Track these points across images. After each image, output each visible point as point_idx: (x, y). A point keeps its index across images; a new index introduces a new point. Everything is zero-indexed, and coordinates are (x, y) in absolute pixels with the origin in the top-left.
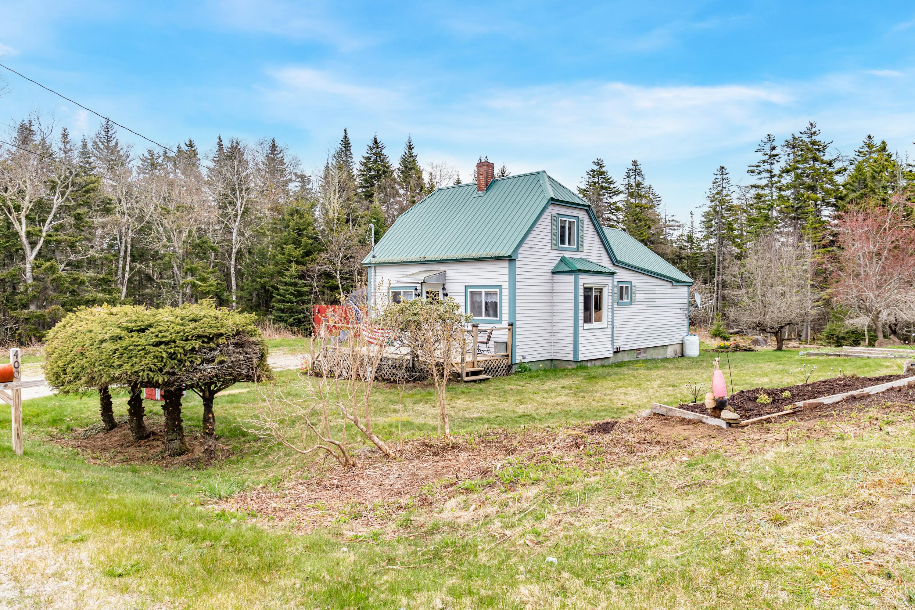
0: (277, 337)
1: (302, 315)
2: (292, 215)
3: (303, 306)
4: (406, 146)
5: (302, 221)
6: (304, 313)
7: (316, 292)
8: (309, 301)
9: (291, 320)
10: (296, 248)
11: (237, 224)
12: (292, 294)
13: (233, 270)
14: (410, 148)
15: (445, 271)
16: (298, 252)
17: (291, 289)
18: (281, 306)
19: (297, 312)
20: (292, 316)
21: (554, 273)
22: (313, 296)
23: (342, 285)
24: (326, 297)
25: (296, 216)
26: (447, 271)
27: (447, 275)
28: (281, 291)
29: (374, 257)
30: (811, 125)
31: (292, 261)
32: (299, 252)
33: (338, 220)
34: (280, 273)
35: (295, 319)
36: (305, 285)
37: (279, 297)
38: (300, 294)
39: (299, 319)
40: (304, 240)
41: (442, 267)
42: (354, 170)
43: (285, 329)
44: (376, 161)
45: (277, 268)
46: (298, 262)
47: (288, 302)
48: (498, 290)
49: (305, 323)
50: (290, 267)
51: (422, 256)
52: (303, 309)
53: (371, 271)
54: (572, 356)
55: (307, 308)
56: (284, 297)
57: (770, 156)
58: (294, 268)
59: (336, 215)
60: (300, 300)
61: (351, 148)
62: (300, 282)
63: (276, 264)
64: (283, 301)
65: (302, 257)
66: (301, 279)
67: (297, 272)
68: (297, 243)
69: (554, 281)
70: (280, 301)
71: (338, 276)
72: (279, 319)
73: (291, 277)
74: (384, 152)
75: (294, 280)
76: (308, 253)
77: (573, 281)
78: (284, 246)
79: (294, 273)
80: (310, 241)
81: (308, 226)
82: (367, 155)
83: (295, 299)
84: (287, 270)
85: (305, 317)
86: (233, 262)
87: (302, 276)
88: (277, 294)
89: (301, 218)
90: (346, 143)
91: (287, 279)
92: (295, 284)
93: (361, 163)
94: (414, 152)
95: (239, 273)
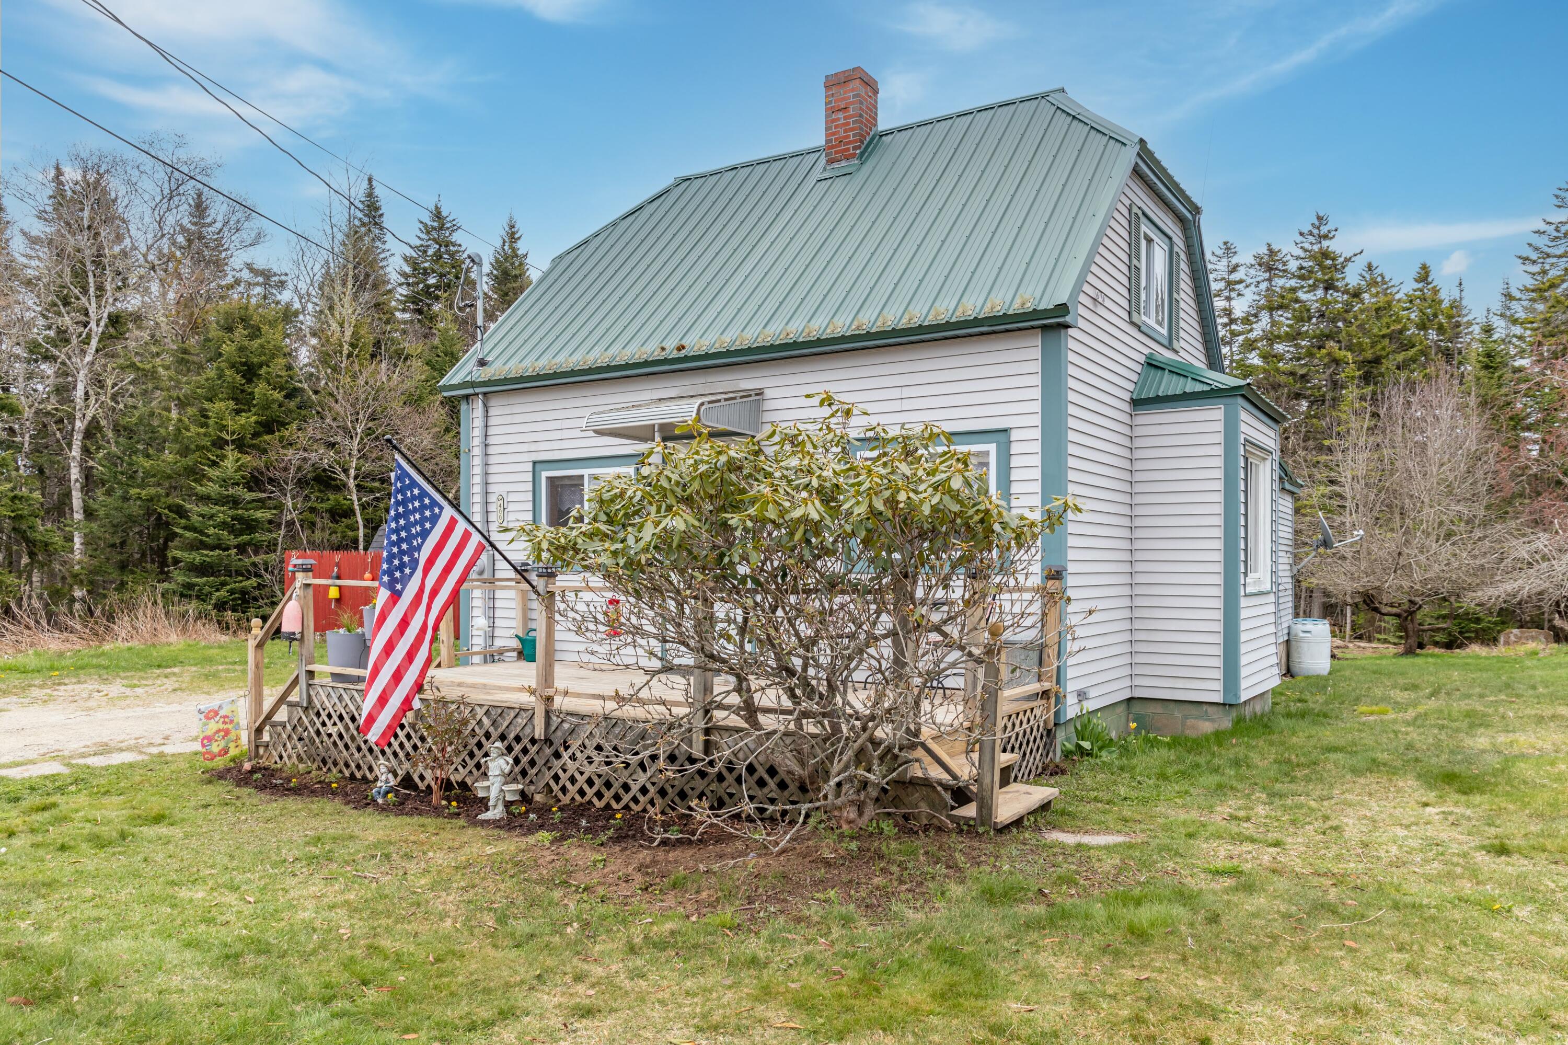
0: (173, 638)
1: (254, 581)
2: (230, 329)
3: (254, 559)
4: (504, 233)
5: (256, 344)
6: (257, 575)
7: (290, 524)
8: (272, 546)
9: (223, 593)
10: (238, 412)
11: (88, 358)
12: (223, 525)
13: (75, 473)
14: (512, 236)
15: (760, 393)
16: (243, 421)
17: (223, 514)
18: (196, 557)
19: (238, 573)
20: (224, 584)
21: (1138, 403)
22: (282, 532)
23: (363, 507)
24: (318, 535)
25: (240, 331)
26: (768, 393)
27: (768, 405)
28: (195, 519)
29: (482, 363)
30: (1320, 218)
31: (227, 442)
32: (249, 419)
33: (353, 346)
34: (194, 473)
35: (232, 592)
36: (261, 504)
37: (189, 534)
38: (250, 526)
39: (244, 592)
40: (260, 389)
41: (747, 381)
42: (388, 270)
43: (199, 617)
44: (438, 256)
45: (189, 461)
46: (241, 446)
47: (213, 548)
48: (992, 448)
49: (261, 602)
50: (223, 457)
51: (671, 344)
52: (254, 565)
53: (474, 414)
54: (1219, 686)
55: (266, 564)
56: (202, 533)
57: (1229, 283)
58: (231, 460)
59: (348, 333)
60: (249, 543)
61: (384, 219)
62: (249, 496)
63: (184, 452)
64: (203, 545)
65: (256, 435)
66: (250, 490)
67: (239, 469)
68: (242, 400)
69: (1138, 431)
70: (195, 546)
71: (352, 483)
72: (187, 592)
73: (224, 483)
74: (456, 237)
75: (231, 491)
76: (268, 426)
77: (1220, 426)
78: (207, 405)
79: (230, 471)
80: (277, 395)
81: (273, 356)
82: (418, 243)
83: (233, 541)
84: (214, 464)
85: (260, 587)
86: (76, 452)
87: (254, 481)
88: (185, 528)
89: (252, 337)
90: (372, 208)
91: (212, 489)
92: (235, 502)
93: (406, 259)
94: (522, 247)
95: (89, 481)
